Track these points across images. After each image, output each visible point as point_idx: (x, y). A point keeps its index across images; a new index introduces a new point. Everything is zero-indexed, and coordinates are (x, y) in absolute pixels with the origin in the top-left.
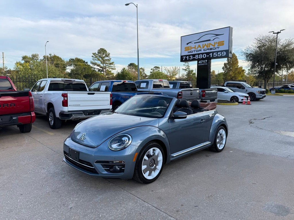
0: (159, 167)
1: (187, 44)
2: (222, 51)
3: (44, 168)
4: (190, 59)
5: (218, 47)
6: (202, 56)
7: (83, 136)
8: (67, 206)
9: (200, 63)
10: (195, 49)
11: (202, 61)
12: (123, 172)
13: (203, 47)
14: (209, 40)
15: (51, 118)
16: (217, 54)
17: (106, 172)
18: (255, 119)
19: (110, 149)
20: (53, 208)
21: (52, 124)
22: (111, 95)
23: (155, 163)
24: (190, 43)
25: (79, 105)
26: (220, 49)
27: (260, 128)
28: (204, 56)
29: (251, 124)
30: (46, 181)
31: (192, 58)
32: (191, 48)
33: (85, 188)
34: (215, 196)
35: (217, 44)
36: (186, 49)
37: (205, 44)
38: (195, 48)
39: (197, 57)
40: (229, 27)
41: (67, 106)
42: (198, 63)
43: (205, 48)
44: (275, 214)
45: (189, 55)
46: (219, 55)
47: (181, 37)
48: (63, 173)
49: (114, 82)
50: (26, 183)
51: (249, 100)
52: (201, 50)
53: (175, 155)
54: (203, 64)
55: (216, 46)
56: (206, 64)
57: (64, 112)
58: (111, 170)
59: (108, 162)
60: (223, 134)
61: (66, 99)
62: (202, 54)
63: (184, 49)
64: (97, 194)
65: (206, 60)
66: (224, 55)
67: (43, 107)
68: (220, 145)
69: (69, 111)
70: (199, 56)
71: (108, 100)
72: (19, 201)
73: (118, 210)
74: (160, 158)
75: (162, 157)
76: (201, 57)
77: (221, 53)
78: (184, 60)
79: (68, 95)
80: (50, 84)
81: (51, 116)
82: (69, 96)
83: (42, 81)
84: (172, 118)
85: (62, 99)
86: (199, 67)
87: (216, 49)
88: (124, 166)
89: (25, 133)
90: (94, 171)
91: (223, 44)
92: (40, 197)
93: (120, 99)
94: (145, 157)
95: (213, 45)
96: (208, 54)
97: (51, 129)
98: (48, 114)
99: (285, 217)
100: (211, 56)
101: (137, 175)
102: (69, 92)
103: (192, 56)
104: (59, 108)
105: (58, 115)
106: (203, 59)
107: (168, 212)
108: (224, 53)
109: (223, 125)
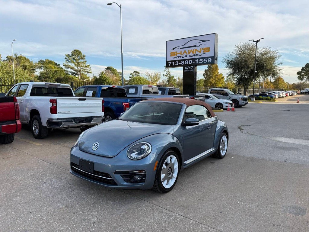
0: (175, 175)
1: (173, 49)
2: (208, 58)
3: (45, 182)
4: (176, 64)
5: (204, 54)
6: (188, 62)
7: (96, 145)
8: (89, 221)
9: (186, 69)
10: (181, 55)
11: (188, 67)
12: (144, 182)
13: (189, 53)
14: (195, 46)
15: (35, 126)
16: (203, 60)
17: (126, 183)
18: (243, 126)
19: (130, 159)
20: (74, 225)
21: (37, 133)
22: (103, 102)
23: (172, 171)
24: (176, 48)
25: (69, 112)
26: (206, 56)
27: (252, 134)
28: (190, 62)
29: (242, 130)
30: (53, 196)
31: (178, 64)
32: (177, 53)
33: (101, 201)
34: (235, 201)
35: (203, 51)
36: (172, 54)
37: (191, 50)
38: (181, 53)
39: (183, 63)
40: (215, 33)
41: (57, 113)
42: (184, 69)
43: (191, 54)
44: (294, 214)
45: (175, 61)
46: (205, 61)
47: (167, 41)
48: (70, 186)
49: (102, 87)
50: (31, 199)
51: (234, 107)
52: (187, 56)
53: (187, 162)
54: (189, 71)
55: (202, 52)
56: (192, 70)
57: (53, 119)
58: (132, 181)
59: (128, 172)
60: (225, 140)
61: (55, 105)
62: (188, 60)
63: (169, 55)
64: (117, 206)
65: (192, 67)
66: (210, 62)
67: (24, 114)
68: (223, 151)
69: (58, 119)
70: (185, 62)
71: (100, 107)
72: (29, 220)
73: (145, 221)
74: (176, 166)
75: (178, 165)
76: (186, 63)
77: (207, 60)
78: (170, 65)
79: (58, 101)
80: (32, 88)
81: (34, 125)
82: (59, 103)
83: (21, 85)
84: (184, 125)
85: (51, 105)
86: (185, 73)
87: (201, 55)
88: (144, 175)
89: (6, 143)
90: (113, 183)
91: (209, 51)
92: (53, 214)
93: (109, 105)
94: (164, 166)
95: (199, 51)
96: (194, 60)
97: (35, 139)
98: (31, 122)
99: (303, 216)
100: (197, 63)
101: (157, 184)
102: (58, 97)
103: (178, 62)
104: (46, 116)
105: (44, 123)
106: (189, 65)
107: (197, 219)
108: (209, 60)
109: (225, 132)
